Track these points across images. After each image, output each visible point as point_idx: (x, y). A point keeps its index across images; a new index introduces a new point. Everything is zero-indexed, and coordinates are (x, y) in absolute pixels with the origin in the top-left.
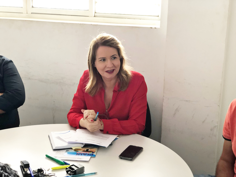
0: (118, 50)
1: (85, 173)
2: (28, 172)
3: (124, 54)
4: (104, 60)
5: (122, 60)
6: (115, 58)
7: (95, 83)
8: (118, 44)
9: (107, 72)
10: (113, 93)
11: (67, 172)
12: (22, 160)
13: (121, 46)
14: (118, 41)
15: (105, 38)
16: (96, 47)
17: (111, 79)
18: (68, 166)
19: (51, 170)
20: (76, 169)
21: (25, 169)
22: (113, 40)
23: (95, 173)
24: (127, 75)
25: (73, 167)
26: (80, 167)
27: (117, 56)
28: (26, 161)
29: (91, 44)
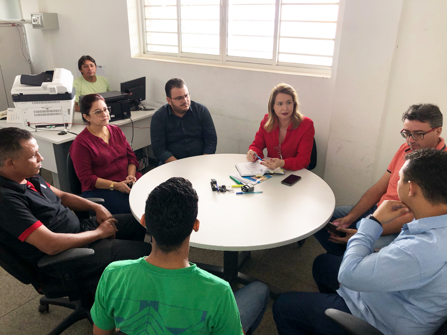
0: (293, 97)
1: (254, 191)
2: (216, 187)
3: (297, 100)
4: (281, 104)
5: (295, 105)
6: (290, 103)
7: (272, 122)
8: (293, 92)
9: (283, 114)
10: (286, 131)
11: (242, 189)
12: (212, 178)
13: (295, 94)
14: (294, 90)
15: (283, 87)
16: (276, 93)
17: (285, 120)
18: (243, 186)
19: (231, 187)
20: (248, 188)
21: (214, 185)
22: (290, 88)
23: (261, 192)
24: (299, 117)
25: (246, 186)
26: (251, 187)
27: (292, 101)
28: (214, 179)
29: (272, 91)
